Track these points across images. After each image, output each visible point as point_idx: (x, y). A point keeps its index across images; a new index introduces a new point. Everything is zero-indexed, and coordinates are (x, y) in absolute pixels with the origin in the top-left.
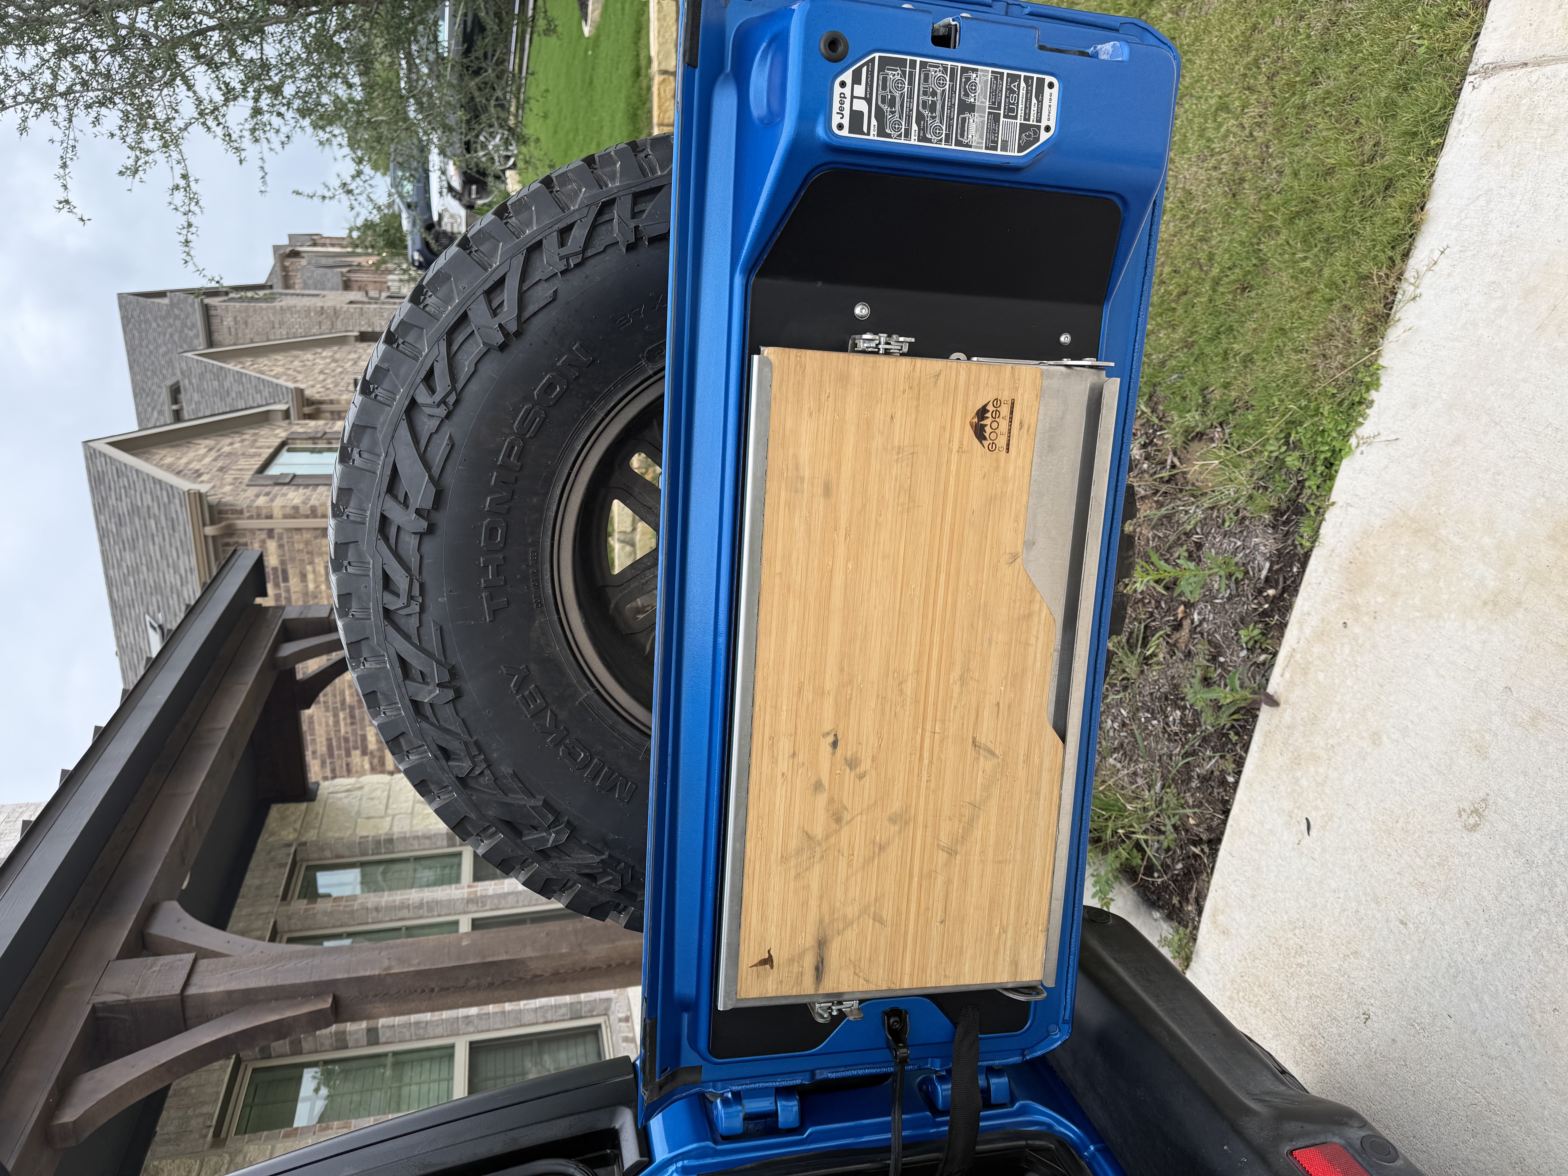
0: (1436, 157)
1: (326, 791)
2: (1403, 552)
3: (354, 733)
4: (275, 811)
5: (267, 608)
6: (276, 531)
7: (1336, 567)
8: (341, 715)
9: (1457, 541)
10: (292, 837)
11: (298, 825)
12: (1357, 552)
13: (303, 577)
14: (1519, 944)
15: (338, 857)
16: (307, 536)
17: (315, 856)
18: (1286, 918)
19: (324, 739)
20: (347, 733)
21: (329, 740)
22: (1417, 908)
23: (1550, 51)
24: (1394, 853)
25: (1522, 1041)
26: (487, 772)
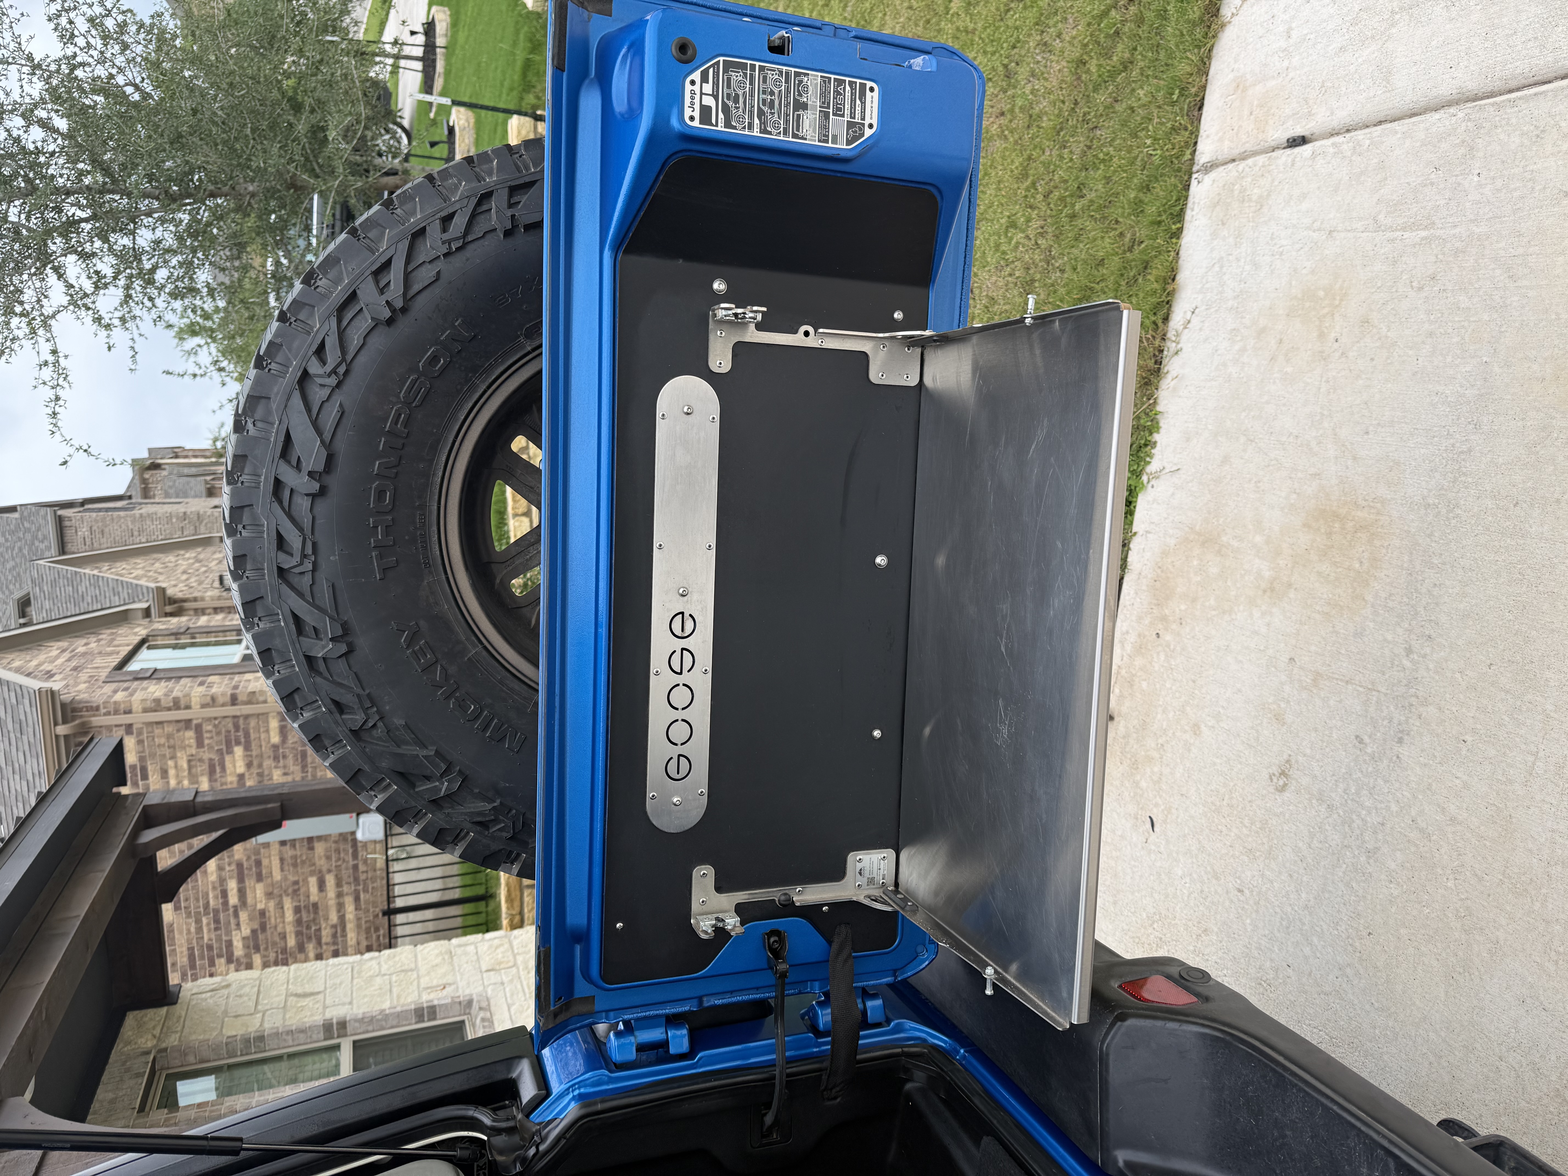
0: (1178, 238)
1: (189, 993)
2: (1195, 563)
3: (219, 939)
4: (131, 1019)
5: (126, 796)
6: (135, 727)
7: (1144, 588)
8: (205, 920)
9: (1235, 543)
10: (150, 1044)
11: (157, 1032)
12: (1159, 571)
13: (164, 773)
14: (1333, 882)
15: (202, 1061)
16: (168, 729)
17: (177, 1062)
18: (1144, 915)
19: (185, 949)
20: (210, 939)
21: (191, 950)
22: (1249, 873)
23: (1249, 147)
24: (1224, 829)
25: (1348, 971)
26: (380, 724)
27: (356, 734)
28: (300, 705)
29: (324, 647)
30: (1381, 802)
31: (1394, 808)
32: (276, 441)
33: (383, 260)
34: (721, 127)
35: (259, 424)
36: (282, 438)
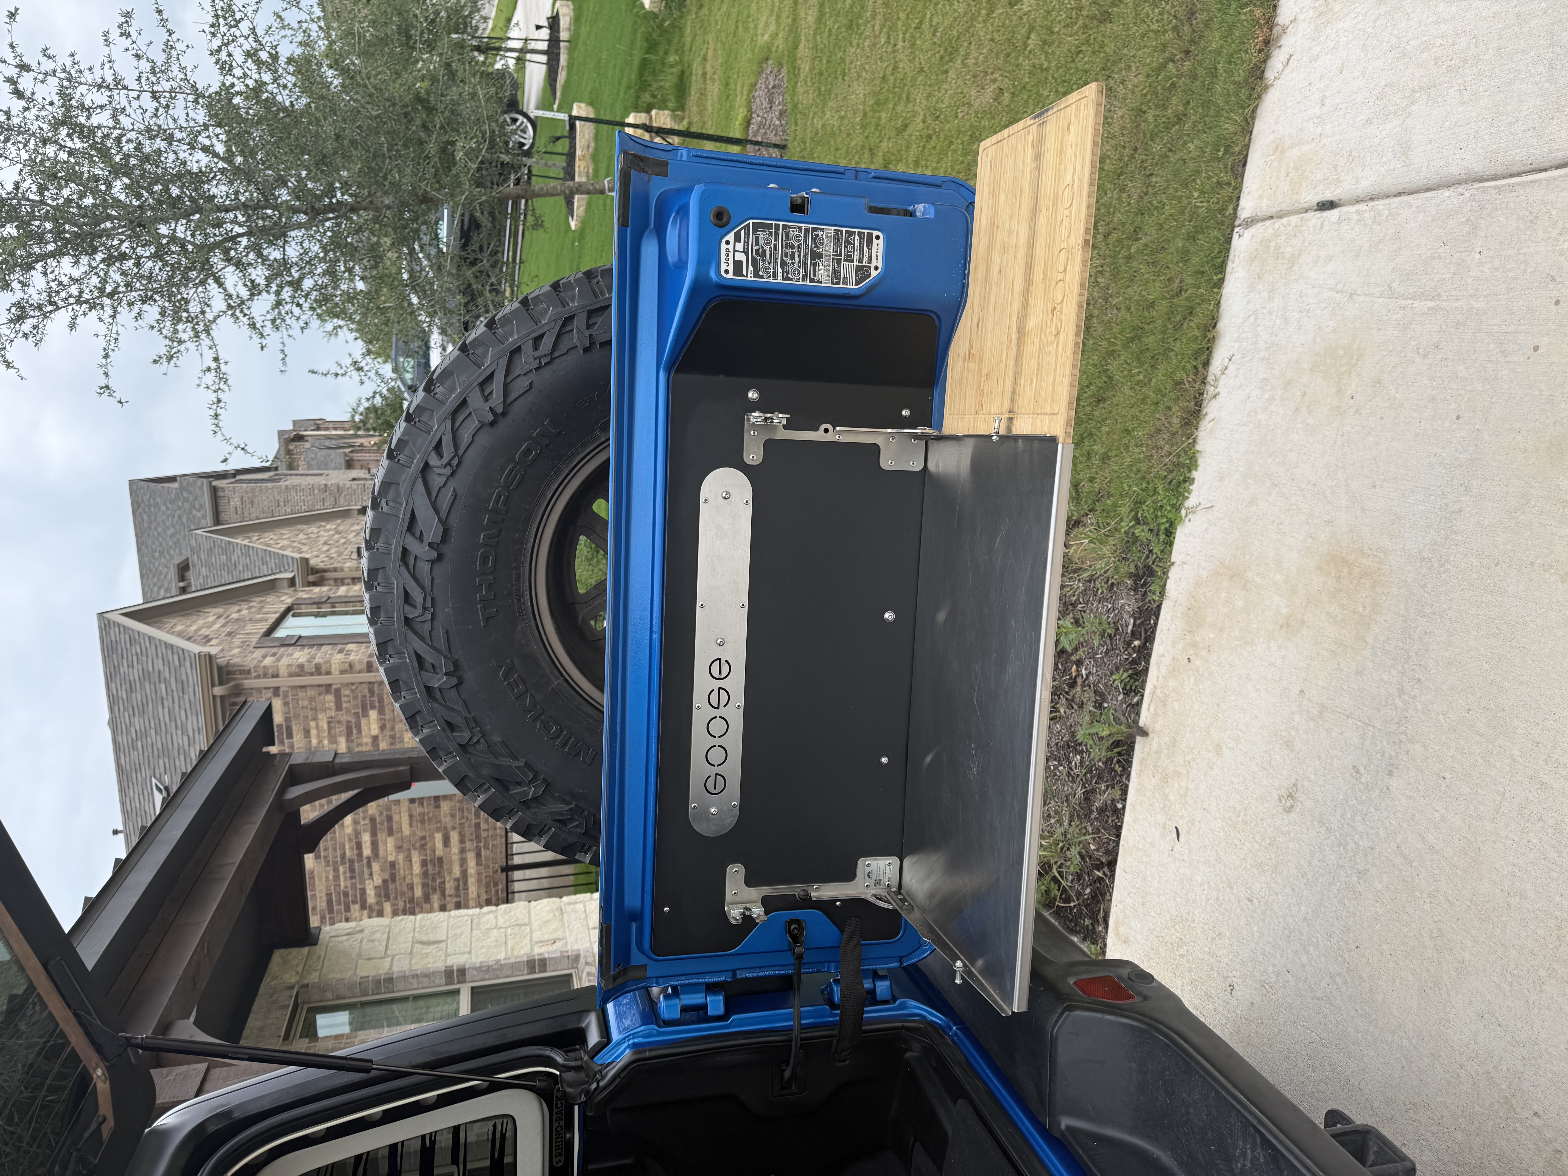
0: (1220, 288)
1: (328, 936)
2: (1224, 595)
3: (354, 887)
4: (278, 955)
5: (275, 755)
6: (281, 690)
7: (1179, 615)
8: (341, 869)
9: (1258, 580)
10: (293, 980)
11: (300, 969)
12: (1192, 600)
13: (307, 733)
14: (1329, 898)
15: (338, 998)
16: (311, 692)
17: (317, 997)
18: (1168, 917)
19: (324, 895)
20: (346, 887)
21: (329, 895)
22: (1258, 885)
23: (1284, 207)
24: (1239, 843)
25: (1338, 979)
26: (482, 741)
27: (464, 748)
28: (420, 723)
29: (439, 680)
30: (1372, 828)
31: (1383, 834)
32: (404, 518)
33: (487, 373)
34: (750, 277)
35: (390, 504)
36: (408, 516)
